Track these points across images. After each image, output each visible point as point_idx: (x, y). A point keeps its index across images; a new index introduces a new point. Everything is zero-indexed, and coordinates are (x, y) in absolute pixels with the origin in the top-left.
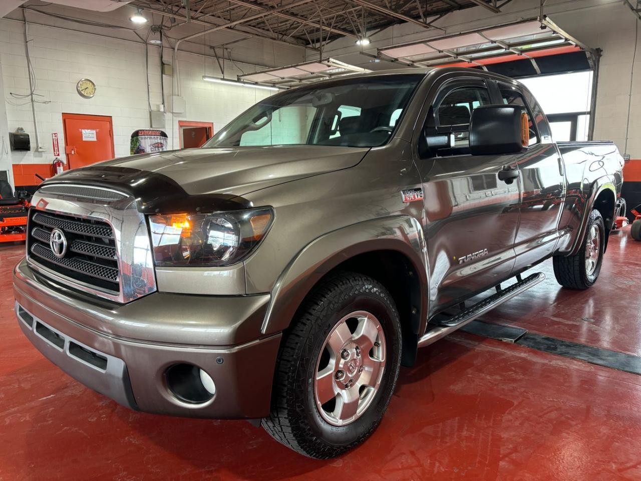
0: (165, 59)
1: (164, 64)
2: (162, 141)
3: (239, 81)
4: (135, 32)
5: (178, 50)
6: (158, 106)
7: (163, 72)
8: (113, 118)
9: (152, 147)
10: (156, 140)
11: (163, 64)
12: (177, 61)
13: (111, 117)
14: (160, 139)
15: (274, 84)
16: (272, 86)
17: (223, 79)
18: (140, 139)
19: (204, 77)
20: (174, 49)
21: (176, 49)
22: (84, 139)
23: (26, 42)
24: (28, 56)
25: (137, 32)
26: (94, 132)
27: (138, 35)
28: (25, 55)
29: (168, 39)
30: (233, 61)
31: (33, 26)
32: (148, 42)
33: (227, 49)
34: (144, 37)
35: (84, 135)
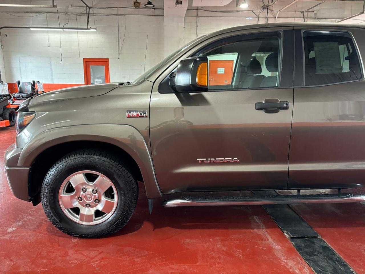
20: (275, 17)
21: (277, 17)
22: (218, 73)
23: (197, 26)
24: (197, 33)
25: (254, 12)
26: (224, 69)
27: (255, 14)
28: (196, 33)
29: (273, 12)
30: (317, 18)
31: (201, 18)
32: (260, 16)
33: (314, 11)
34: (258, 14)
35: (218, 71)
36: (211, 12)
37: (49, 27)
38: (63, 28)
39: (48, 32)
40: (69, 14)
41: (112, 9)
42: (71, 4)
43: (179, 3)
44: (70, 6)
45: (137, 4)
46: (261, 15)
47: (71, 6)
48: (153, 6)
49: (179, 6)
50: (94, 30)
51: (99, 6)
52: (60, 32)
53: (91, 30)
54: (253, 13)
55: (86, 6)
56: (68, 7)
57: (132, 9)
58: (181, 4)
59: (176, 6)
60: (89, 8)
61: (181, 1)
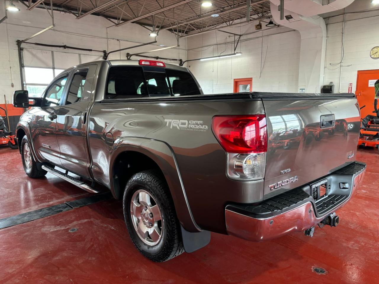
22: (369, 86)
28: (341, 41)
31: (348, 22)
37: (214, 56)
38: (219, 56)
39: (213, 60)
40: (227, 44)
45: (259, 27)
47: (229, 37)
48: (274, 25)
49: (290, 20)
50: (239, 54)
51: (248, 32)
52: (218, 60)
53: (237, 55)
55: (234, 35)
56: (227, 38)
57: (275, 29)
58: (292, 18)
59: (289, 21)
60: (240, 36)
61: (290, 15)
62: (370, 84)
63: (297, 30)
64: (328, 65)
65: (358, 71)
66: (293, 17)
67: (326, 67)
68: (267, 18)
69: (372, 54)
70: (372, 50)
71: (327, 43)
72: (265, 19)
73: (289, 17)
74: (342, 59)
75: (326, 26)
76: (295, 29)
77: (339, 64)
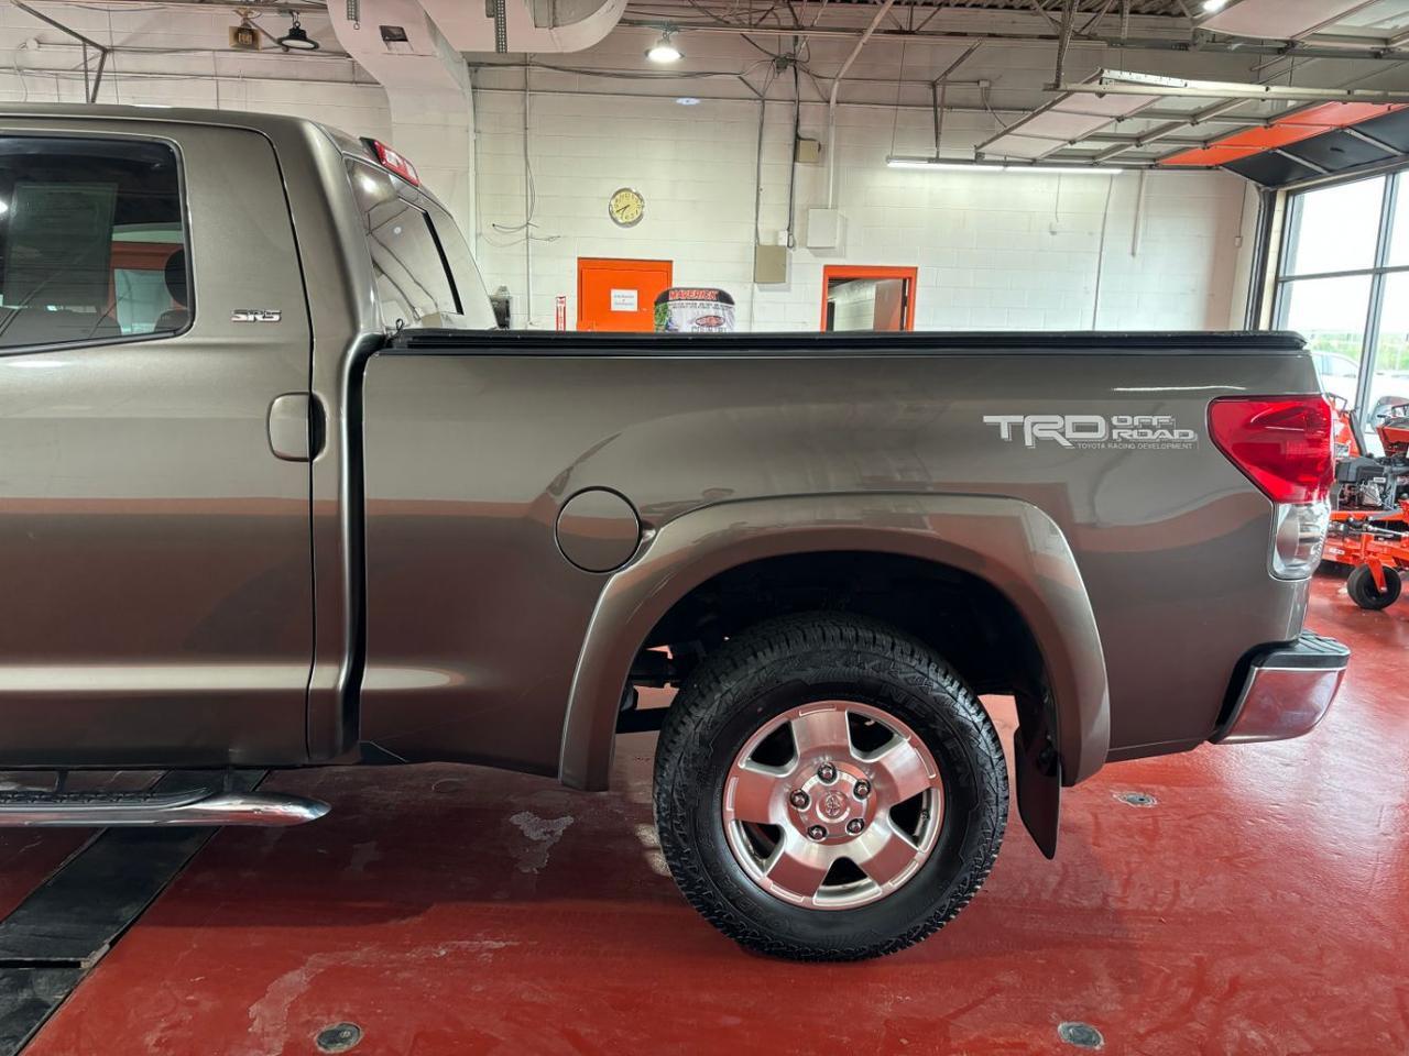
0: (804, 130)
1: (800, 138)
2: (720, 313)
3: (979, 159)
4: (742, 79)
5: (837, 102)
6: (776, 234)
7: (795, 159)
8: (674, 264)
9: (695, 324)
10: (705, 310)
11: (797, 138)
12: (832, 130)
13: (671, 262)
14: (716, 307)
15: (1093, 158)
16: (1091, 166)
17: (937, 160)
18: (670, 307)
19: (889, 159)
20: (828, 102)
21: (833, 102)
22: (615, 307)
23: (526, 129)
24: (526, 156)
25: (745, 78)
26: (634, 293)
27: (748, 85)
28: (522, 153)
29: (817, 80)
30: (992, 109)
31: (540, 97)
32: (767, 95)
33: (978, 82)
34: (760, 87)
35: (613, 300)
36: (578, 76)
40: (28, 74)
41: (192, 54)
42: (35, 35)
43: (394, 36)
44: (33, 44)
46: (773, 92)
47: (36, 45)
48: (311, 45)
49: (397, 45)
51: (143, 43)
54: (745, 82)
55: (80, 42)
56: (25, 45)
57: (272, 57)
58: (405, 40)
59: (389, 49)
60: (105, 51)
61: (402, 29)
62: (617, 304)
63: (383, 83)
64: (487, 230)
65: (579, 259)
66: (408, 37)
67: (481, 234)
68: (280, 12)
69: (615, 210)
70: (614, 196)
71: (478, 151)
72: (272, 11)
73: (395, 32)
74: (529, 211)
75: (473, 92)
76: (378, 79)
77: (521, 228)
